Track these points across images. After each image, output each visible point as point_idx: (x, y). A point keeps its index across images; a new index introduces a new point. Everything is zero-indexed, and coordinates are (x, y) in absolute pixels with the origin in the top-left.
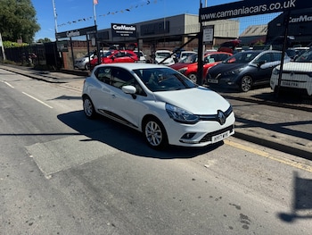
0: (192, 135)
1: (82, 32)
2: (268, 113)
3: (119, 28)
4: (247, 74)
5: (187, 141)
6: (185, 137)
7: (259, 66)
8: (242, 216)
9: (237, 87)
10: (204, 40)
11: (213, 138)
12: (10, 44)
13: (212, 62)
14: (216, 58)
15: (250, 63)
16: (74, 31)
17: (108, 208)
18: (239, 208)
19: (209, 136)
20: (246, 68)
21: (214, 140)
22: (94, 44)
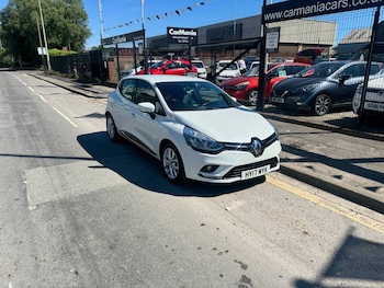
0: (215, 167)
1: (130, 37)
2: (339, 145)
3: (176, 33)
4: (324, 92)
5: (207, 175)
6: (204, 169)
7: (342, 82)
8: (245, 279)
9: (309, 108)
10: (267, 47)
11: (244, 173)
13: (283, 75)
14: (289, 70)
15: (330, 78)
16: (121, 36)
17: (81, 251)
18: (244, 267)
20: (324, 84)
21: (245, 176)
22: (141, 52)
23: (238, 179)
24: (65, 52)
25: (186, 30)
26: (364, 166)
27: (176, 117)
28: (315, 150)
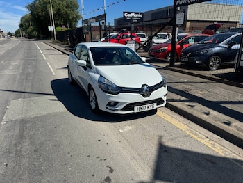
0: (116, 103)
1: (98, 19)
3: (129, 15)
5: (111, 108)
6: (109, 104)
7: (230, 47)
9: (205, 65)
10: (177, 23)
11: (136, 108)
12: (59, 29)
13: (192, 42)
14: (197, 39)
15: (221, 44)
16: (93, 18)
19: (130, 106)
21: (136, 110)
22: (103, 28)
23: (132, 111)
24: (63, 28)
25: (136, 13)
26: (229, 106)
27: (96, 69)
28: (199, 94)
